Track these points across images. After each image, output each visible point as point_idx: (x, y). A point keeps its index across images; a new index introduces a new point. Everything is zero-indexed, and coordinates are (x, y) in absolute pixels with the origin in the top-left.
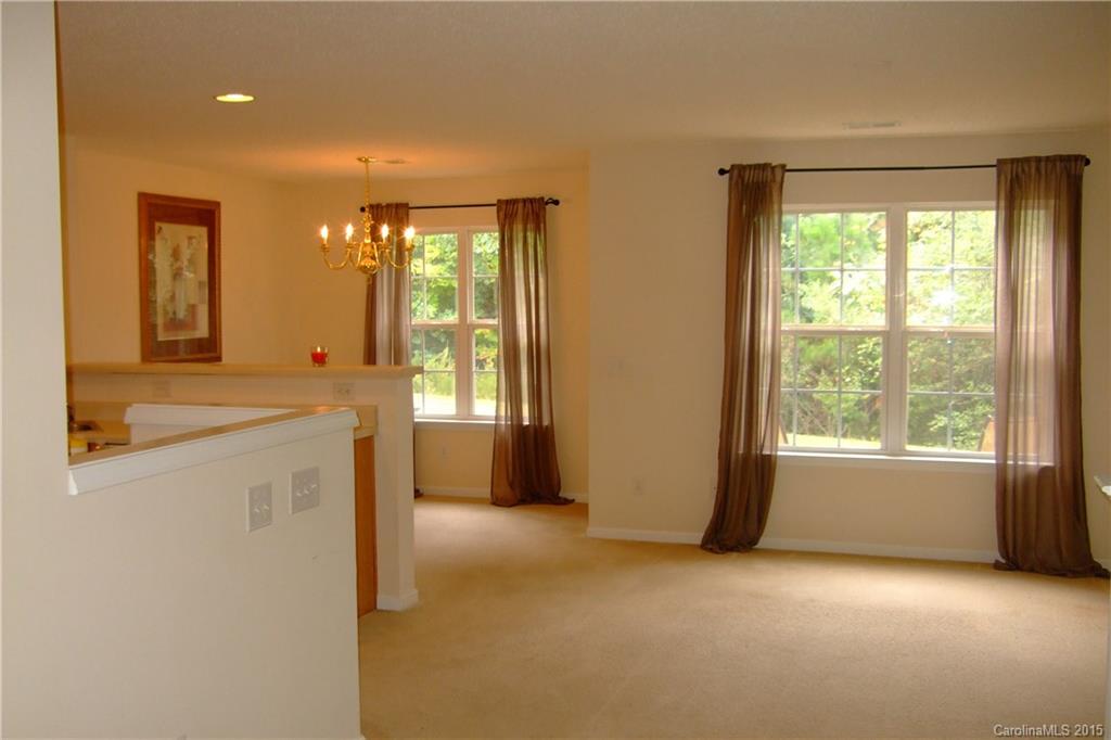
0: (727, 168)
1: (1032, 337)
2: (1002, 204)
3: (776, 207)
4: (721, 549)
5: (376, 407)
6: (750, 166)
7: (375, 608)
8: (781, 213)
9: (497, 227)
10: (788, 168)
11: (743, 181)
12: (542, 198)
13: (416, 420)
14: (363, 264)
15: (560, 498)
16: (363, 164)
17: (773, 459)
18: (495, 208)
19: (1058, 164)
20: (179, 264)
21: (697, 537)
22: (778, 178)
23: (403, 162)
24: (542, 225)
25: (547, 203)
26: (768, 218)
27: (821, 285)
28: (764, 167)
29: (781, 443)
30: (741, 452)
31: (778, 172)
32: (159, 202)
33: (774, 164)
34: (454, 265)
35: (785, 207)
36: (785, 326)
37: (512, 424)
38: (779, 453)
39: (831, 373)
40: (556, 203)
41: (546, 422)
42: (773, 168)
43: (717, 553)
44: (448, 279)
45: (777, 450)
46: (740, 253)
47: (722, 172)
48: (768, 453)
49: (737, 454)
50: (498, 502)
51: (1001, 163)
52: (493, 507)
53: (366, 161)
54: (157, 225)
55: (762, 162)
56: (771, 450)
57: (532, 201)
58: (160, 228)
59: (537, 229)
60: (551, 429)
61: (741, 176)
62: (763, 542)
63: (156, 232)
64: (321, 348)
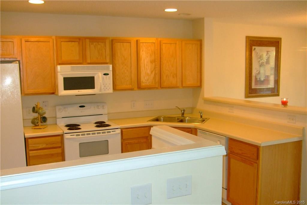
32: (254, 39)
54: (253, 47)
58: (255, 49)
63: (253, 50)
64: (286, 99)
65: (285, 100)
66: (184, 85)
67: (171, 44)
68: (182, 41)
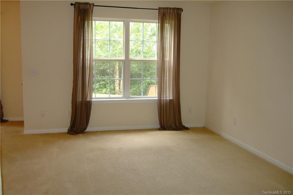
0: (74, 3)
1: (168, 61)
2: (160, 21)
3: (91, 18)
4: (75, 133)
6: (82, 3)
8: (92, 20)
10: (95, 5)
11: (79, 8)
17: (91, 102)
19: (175, 10)
21: (66, 130)
22: (92, 8)
26: (88, 22)
28: (87, 4)
29: (93, 97)
31: (92, 6)
33: (90, 3)
36: (94, 58)
38: (93, 100)
42: (90, 4)
47: (72, 4)
48: (89, 100)
49: (79, 101)
51: (160, 9)
56: (90, 99)
62: (88, 129)
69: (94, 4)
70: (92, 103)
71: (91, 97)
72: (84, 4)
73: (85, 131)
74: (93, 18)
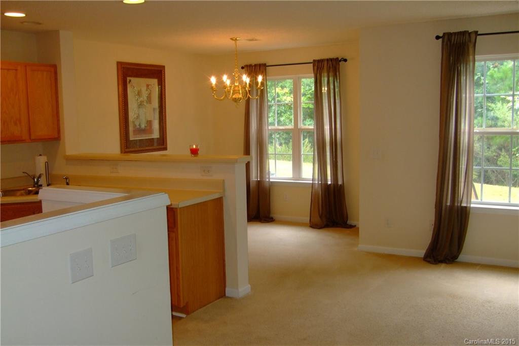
0: (441, 35)
3: (471, 57)
4: (435, 261)
5: (224, 180)
6: (455, 33)
7: (225, 295)
8: (474, 61)
9: (313, 75)
10: (479, 33)
11: (451, 42)
12: (338, 58)
13: (271, 180)
14: (234, 97)
15: (347, 225)
16: (234, 42)
17: (468, 209)
18: (312, 64)
20: (142, 99)
21: (422, 253)
22: (473, 40)
23: (256, 40)
24: (338, 73)
25: (340, 61)
26: (467, 64)
27: (502, 104)
28: (464, 33)
29: (473, 199)
30: (448, 204)
31: (473, 36)
32: (129, 66)
33: (470, 32)
34: (310, 97)
35: (477, 57)
36: (476, 130)
37: (321, 184)
38: (472, 205)
39: (507, 151)
40: (345, 60)
41: (340, 183)
42: (470, 34)
43: (433, 264)
44: (307, 103)
45: (470, 204)
46: (449, 85)
47: (438, 38)
48: (465, 205)
49: (446, 205)
50: (314, 226)
52: (311, 229)
53: (236, 40)
54: (128, 79)
55: (463, 30)
56: (467, 203)
57: (331, 60)
58: (130, 81)
59: (335, 76)
60: (342, 187)
61: (449, 40)
62: (462, 257)
63: (128, 82)
64: (196, 146)
65: (194, 147)
66: (33, 137)
67: (8, 70)
68: (26, 66)
69: (477, 32)
70: (471, 212)
71: (469, 200)
72: (458, 35)
73: (456, 260)
74: (476, 56)
